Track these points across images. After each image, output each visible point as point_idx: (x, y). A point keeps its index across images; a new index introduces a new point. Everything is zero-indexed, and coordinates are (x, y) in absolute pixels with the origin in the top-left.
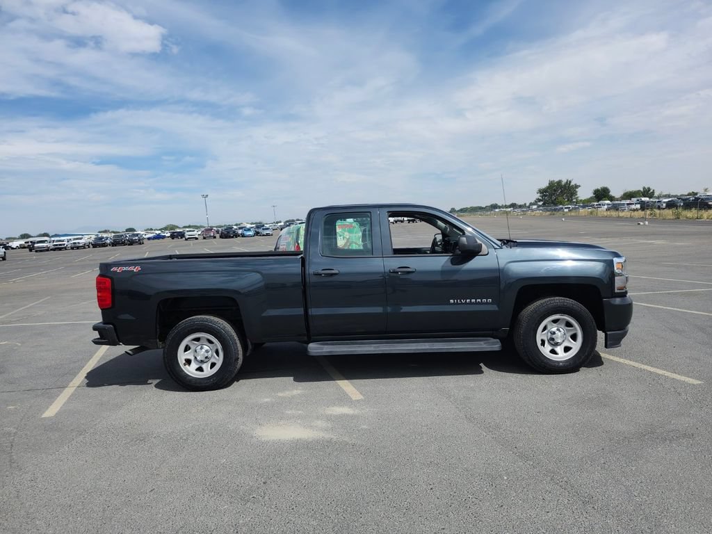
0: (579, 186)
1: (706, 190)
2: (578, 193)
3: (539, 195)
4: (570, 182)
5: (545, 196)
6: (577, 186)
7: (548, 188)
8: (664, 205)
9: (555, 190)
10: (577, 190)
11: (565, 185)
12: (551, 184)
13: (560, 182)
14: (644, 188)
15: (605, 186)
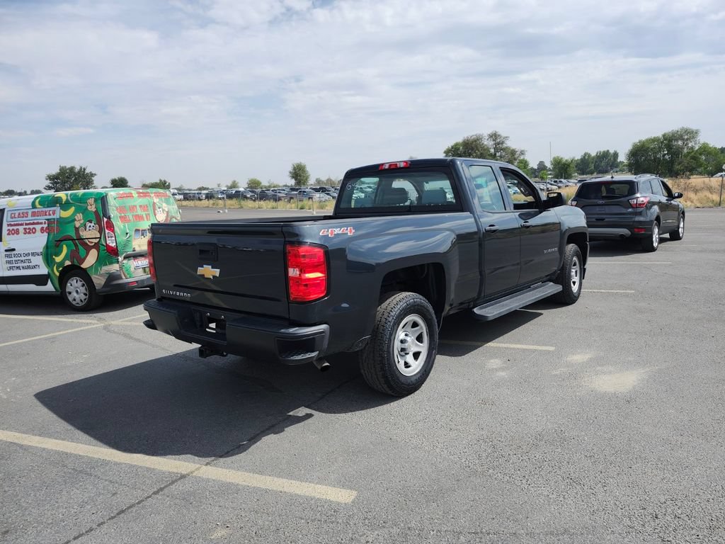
0: (95, 175)
1: (219, 185)
2: (95, 182)
3: (49, 181)
4: (84, 169)
5: (57, 183)
6: (92, 175)
7: (59, 174)
8: (204, 196)
9: (67, 177)
10: (93, 178)
11: (79, 172)
12: (63, 170)
13: (72, 169)
14: (161, 181)
15: (123, 176)
